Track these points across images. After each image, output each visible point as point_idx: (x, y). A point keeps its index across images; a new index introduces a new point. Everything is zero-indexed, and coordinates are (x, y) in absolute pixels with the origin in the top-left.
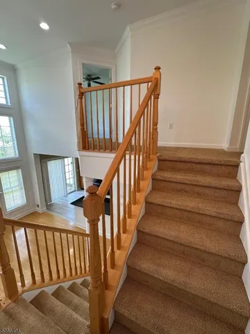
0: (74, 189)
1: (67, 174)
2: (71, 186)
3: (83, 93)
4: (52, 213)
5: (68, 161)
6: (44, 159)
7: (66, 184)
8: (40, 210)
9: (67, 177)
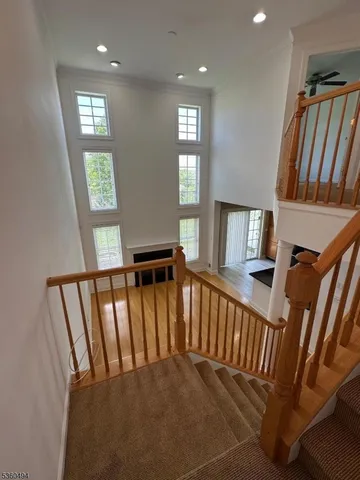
0: (255, 256)
1: (250, 233)
2: (252, 250)
3: (304, 108)
4: (223, 279)
5: (256, 215)
6: (226, 208)
7: (247, 247)
8: (210, 271)
9: (250, 237)
